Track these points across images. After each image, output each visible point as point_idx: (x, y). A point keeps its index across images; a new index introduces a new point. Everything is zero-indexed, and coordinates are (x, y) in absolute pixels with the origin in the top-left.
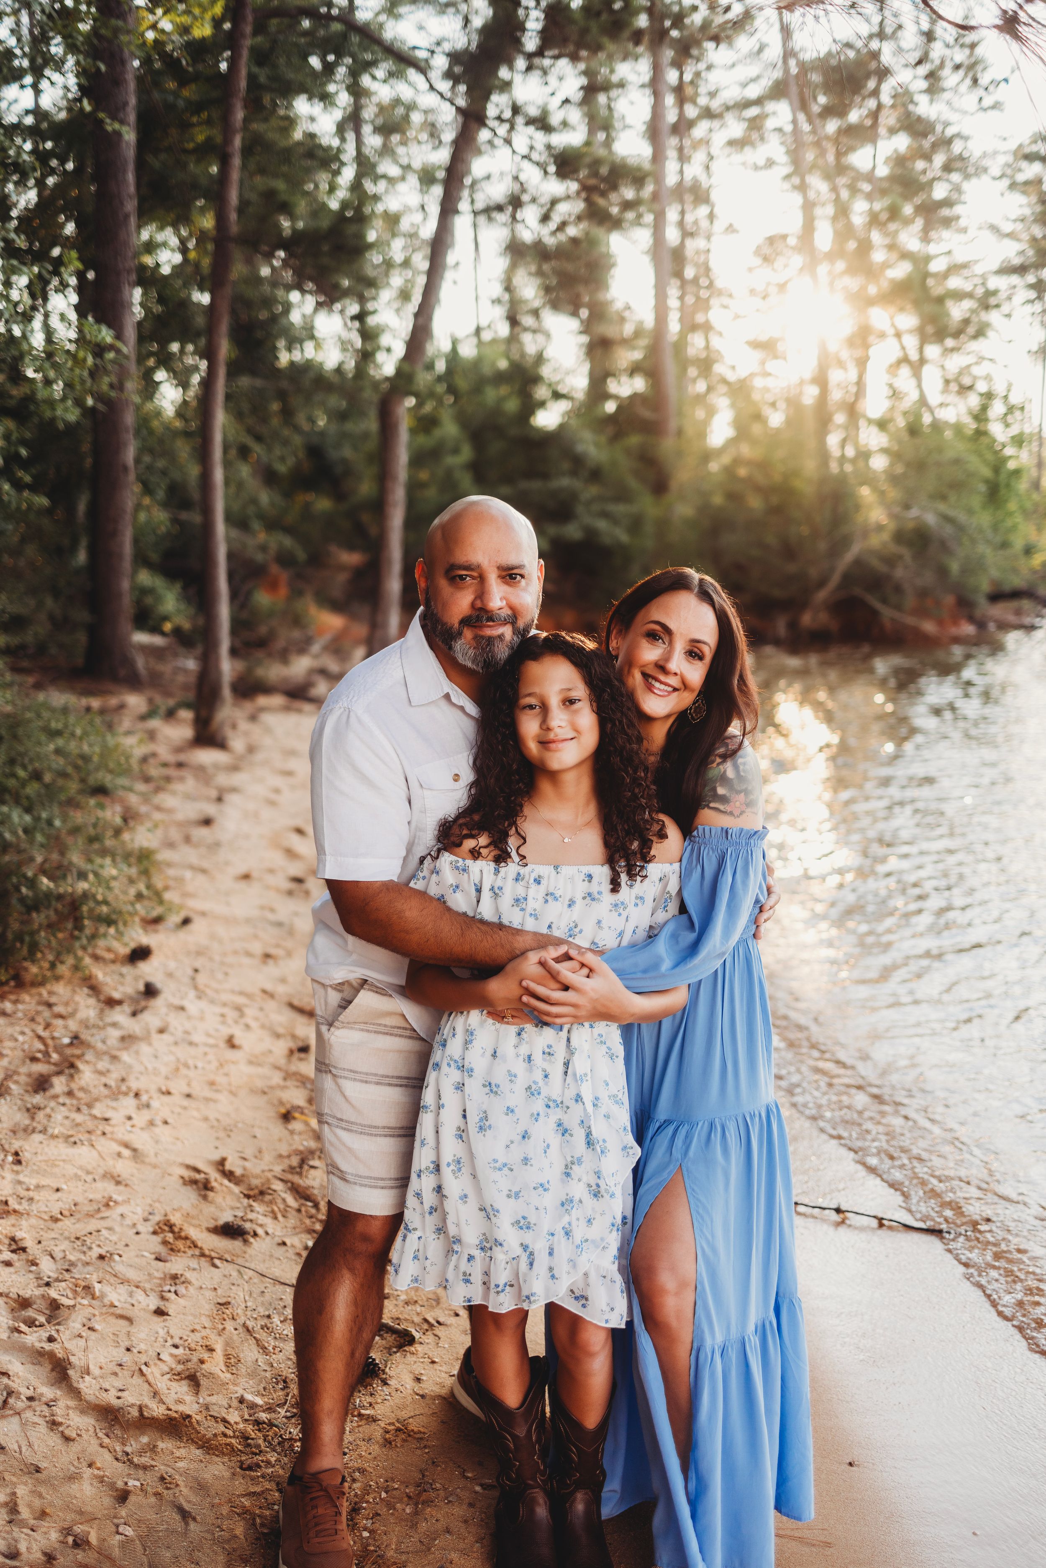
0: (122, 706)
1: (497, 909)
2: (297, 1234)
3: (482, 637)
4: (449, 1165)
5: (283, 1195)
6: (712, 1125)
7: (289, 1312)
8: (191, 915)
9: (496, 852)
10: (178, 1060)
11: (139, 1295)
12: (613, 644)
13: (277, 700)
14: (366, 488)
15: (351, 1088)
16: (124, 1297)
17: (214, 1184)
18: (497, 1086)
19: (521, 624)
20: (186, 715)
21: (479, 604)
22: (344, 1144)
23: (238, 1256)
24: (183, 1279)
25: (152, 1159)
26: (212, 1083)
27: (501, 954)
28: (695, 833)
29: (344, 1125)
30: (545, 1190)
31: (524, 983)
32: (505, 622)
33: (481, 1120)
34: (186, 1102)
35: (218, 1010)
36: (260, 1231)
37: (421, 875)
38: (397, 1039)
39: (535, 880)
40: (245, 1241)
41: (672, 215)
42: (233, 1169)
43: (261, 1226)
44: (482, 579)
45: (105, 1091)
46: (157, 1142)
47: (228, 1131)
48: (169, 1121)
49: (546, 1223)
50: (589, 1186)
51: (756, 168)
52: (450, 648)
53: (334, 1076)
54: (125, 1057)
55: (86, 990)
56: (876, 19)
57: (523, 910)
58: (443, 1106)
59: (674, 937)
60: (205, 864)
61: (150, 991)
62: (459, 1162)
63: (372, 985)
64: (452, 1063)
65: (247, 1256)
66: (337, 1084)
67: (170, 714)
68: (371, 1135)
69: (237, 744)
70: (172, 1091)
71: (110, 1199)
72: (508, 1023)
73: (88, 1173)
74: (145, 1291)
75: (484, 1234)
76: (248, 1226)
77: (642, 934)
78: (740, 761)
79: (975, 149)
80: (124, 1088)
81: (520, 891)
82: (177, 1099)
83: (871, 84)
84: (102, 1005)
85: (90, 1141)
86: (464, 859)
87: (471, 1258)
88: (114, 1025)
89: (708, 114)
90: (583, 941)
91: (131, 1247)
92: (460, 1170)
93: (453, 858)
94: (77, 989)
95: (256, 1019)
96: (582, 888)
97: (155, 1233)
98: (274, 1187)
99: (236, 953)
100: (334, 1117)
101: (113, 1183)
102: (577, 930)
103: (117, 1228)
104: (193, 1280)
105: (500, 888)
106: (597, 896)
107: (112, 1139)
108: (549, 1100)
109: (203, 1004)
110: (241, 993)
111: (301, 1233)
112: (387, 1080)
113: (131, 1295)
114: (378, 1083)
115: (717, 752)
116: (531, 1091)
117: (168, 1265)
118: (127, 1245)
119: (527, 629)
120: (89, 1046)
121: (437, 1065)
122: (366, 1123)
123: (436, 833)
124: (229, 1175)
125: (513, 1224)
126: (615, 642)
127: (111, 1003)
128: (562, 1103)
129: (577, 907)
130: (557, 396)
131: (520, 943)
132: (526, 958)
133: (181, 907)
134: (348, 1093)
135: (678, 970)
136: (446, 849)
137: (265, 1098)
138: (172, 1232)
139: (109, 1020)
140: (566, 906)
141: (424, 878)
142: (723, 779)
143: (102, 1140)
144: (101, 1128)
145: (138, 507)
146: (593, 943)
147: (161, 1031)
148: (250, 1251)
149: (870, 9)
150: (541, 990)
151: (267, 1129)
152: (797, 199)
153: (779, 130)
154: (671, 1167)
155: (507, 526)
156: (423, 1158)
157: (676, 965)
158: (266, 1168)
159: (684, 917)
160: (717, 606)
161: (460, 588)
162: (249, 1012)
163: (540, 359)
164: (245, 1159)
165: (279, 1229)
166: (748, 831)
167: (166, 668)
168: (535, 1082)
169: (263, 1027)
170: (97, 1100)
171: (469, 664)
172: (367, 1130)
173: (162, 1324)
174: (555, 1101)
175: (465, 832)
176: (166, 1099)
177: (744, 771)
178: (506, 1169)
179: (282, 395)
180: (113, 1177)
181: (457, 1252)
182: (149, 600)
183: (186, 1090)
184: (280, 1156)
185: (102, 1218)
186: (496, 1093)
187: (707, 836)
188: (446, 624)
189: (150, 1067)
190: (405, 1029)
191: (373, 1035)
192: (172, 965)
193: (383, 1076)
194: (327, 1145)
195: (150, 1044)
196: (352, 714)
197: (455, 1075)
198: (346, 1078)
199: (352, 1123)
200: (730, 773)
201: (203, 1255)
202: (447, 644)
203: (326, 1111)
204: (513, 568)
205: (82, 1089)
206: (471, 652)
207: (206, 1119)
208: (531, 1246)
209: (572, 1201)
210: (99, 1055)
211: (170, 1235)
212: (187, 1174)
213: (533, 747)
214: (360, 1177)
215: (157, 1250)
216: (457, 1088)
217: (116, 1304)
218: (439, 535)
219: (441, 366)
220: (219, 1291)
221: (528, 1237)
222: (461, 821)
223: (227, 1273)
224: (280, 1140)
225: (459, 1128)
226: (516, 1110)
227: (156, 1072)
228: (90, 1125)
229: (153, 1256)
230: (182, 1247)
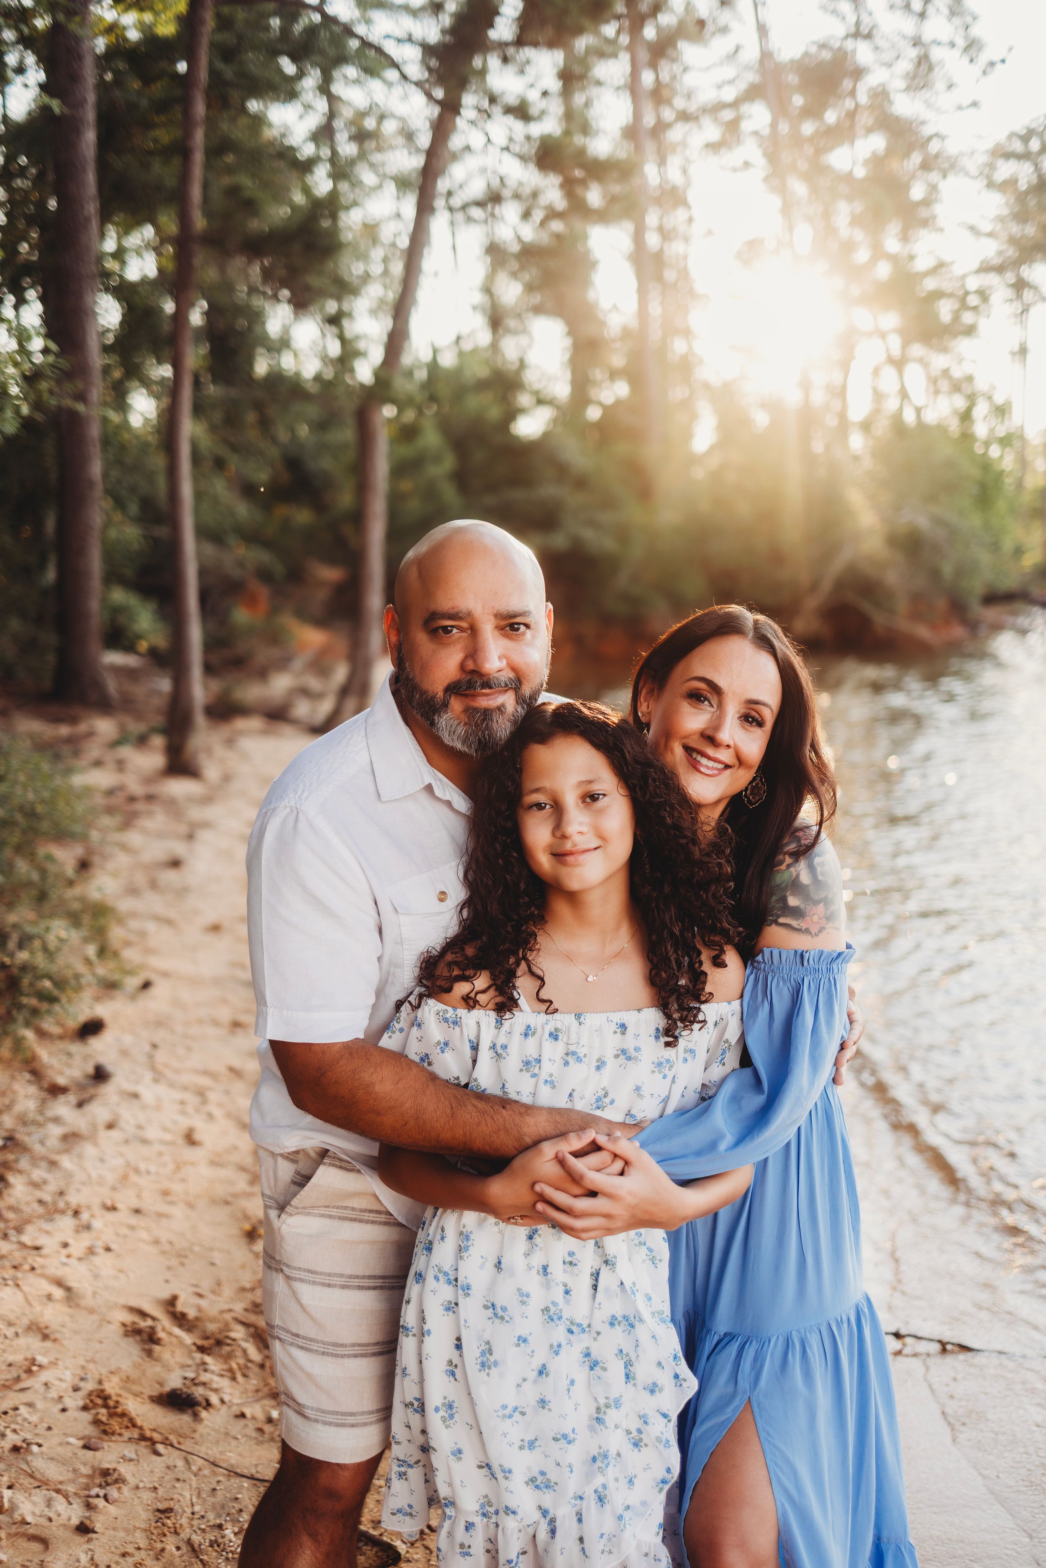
0: (90, 734)
1: (499, 1073)
2: (258, 1400)
3: (476, 710)
4: (437, 1410)
5: (245, 1345)
6: (788, 1343)
7: (245, 1518)
8: (153, 977)
9: (499, 999)
10: (128, 1164)
11: (60, 1504)
12: (643, 708)
13: (255, 723)
14: (345, 499)
15: (309, 1294)
16: (40, 1508)
17: (161, 1335)
18: (504, 1309)
19: (527, 690)
20: (158, 741)
21: (470, 665)
22: (301, 1368)
23: (185, 1437)
24: (116, 1476)
25: (88, 1301)
26: (166, 1193)
27: (505, 1142)
28: (759, 958)
29: (300, 1342)
30: (569, 1442)
31: (538, 1188)
32: (506, 688)
33: (483, 1353)
34: (134, 1220)
35: (178, 1095)
36: (214, 1399)
37: (398, 1026)
38: (369, 1228)
39: (551, 1034)
40: (196, 1416)
41: (652, 219)
42: (185, 1310)
43: (216, 1391)
44: (473, 631)
45: (41, 1210)
46: (96, 1277)
47: (182, 1256)
48: (113, 1246)
49: (572, 1484)
50: (628, 1432)
51: (735, 170)
52: (433, 724)
53: (288, 1278)
54: (66, 1162)
55: (28, 1076)
56: (852, 19)
57: (534, 1075)
58: (429, 1333)
59: (735, 1099)
60: (172, 914)
61: (100, 1075)
62: (450, 1407)
63: (336, 1157)
64: (440, 1276)
65: (196, 1436)
66: (290, 1287)
67: (142, 741)
68: (337, 1356)
69: (211, 771)
70: (119, 1205)
71: (33, 1362)
72: (516, 1224)
73: (10, 1324)
74: (66, 1497)
75: (486, 1496)
76: (199, 1392)
77: (692, 1097)
78: (817, 860)
79: (952, 147)
80: (61, 1205)
81: (531, 1047)
82: (124, 1216)
83: (847, 84)
84: (44, 1094)
85: (15, 1279)
86: (455, 1008)
87: (469, 1526)
88: (57, 1120)
89: (684, 116)
90: (613, 1114)
91: (55, 1430)
92: (452, 1416)
93: (441, 1006)
94: (16, 1074)
95: (220, 1105)
96: (613, 1042)
97: (85, 1408)
98: (233, 1335)
99: (200, 1022)
100: (288, 1331)
101: (40, 1337)
102: (607, 1100)
103: (40, 1405)
104: (129, 1477)
105: (505, 1047)
106: (633, 1054)
107: (44, 1276)
108: (572, 1323)
109: (161, 1090)
110: (206, 1073)
111: (263, 1398)
112: (356, 1282)
113: (49, 1503)
114: (344, 1287)
115: (786, 849)
116: (550, 1315)
117: (98, 1454)
118: (49, 1428)
119: (534, 696)
120: (25, 1149)
121: (420, 1275)
122: (328, 1340)
123: (417, 971)
124: (180, 1319)
125: (527, 1483)
126: (645, 705)
127: (56, 1090)
128: (589, 1326)
129: (607, 1071)
130: (540, 402)
131: (534, 1126)
132: (540, 1152)
133: (142, 967)
134: (305, 1301)
135: (741, 1149)
136: (429, 996)
137: (227, 1210)
138: (106, 1406)
139: (50, 1113)
140: (593, 1069)
141: (401, 1030)
142: (795, 885)
143: (31, 1277)
144: (30, 1261)
145: (107, 525)
146: (629, 1114)
147: (110, 1126)
148: (200, 1428)
149: (846, 8)
150: (561, 1198)
151: (228, 1252)
152: (776, 202)
153: (756, 133)
154: (737, 1401)
155: (507, 560)
156: (405, 1390)
157: (740, 1141)
158: (226, 1307)
159: (748, 1071)
160: (779, 655)
161: (443, 644)
162: (213, 1096)
163: (522, 365)
164: (200, 1296)
165: (237, 1393)
166: (830, 954)
167: (139, 691)
168: (554, 1304)
169: (229, 1116)
170: (28, 1221)
171: (459, 746)
172: (331, 1349)
173: (86, 1546)
174: (579, 1325)
175: (456, 972)
176: (110, 1216)
177: (823, 874)
178: (517, 1414)
179: (259, 406)
180: (39, 1329)
181: (450, 1517)
182: (122, 620)
183: (135, 1203)
184: (243, 1289)
185: (23, 1390)
186: (502, 1318)
187: (776, 961)
188: (426, 692)
189: (94, 1174)
190: (378, 1212)
191: (337, 1223)
192: (128, 1039)
193: (350, 1277)
194: (279, 1367)
195: (96, 1144)
196: (300, 815)
197: (446, 1292)
198: (302, 1280)
199: (311, 1340)
200: (805, 878)
201: (143, 1438)
202: (428, 719)
203: (277, 1322)
204: (515, 616)
205: (11, 1208)
206: (461, 730)
207: (156, 1242)
208: (551, 1512)
209: (605, 1456)
210: (35, 1161)
211: (104, 1411)
212: (128, 1318)
213: (544, 861)
214: (323, 1412)
215: (87, 1433)
216: (448, 1309)
217: (29, 1519)
218: (414, 573)
219: (421, 375)
220: (161, 1491)
221: (547, 1499)
222: (449, 957)
223: (171, 1464)
224: (243, 1267)
225: (450, 1362)
226: (530, 1339)
227: (101, 1182)
228: (18, 1255)
229: (81, 1443)
230: (117, 1427)
